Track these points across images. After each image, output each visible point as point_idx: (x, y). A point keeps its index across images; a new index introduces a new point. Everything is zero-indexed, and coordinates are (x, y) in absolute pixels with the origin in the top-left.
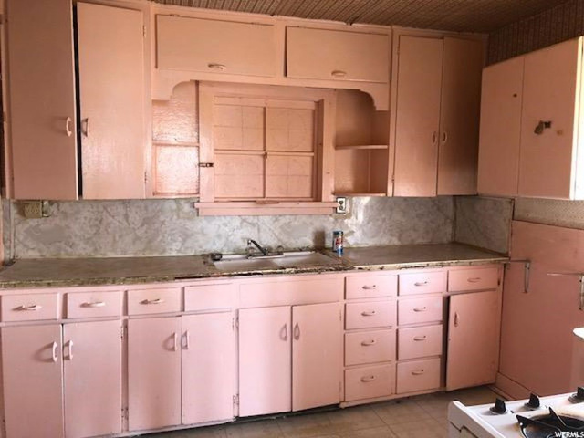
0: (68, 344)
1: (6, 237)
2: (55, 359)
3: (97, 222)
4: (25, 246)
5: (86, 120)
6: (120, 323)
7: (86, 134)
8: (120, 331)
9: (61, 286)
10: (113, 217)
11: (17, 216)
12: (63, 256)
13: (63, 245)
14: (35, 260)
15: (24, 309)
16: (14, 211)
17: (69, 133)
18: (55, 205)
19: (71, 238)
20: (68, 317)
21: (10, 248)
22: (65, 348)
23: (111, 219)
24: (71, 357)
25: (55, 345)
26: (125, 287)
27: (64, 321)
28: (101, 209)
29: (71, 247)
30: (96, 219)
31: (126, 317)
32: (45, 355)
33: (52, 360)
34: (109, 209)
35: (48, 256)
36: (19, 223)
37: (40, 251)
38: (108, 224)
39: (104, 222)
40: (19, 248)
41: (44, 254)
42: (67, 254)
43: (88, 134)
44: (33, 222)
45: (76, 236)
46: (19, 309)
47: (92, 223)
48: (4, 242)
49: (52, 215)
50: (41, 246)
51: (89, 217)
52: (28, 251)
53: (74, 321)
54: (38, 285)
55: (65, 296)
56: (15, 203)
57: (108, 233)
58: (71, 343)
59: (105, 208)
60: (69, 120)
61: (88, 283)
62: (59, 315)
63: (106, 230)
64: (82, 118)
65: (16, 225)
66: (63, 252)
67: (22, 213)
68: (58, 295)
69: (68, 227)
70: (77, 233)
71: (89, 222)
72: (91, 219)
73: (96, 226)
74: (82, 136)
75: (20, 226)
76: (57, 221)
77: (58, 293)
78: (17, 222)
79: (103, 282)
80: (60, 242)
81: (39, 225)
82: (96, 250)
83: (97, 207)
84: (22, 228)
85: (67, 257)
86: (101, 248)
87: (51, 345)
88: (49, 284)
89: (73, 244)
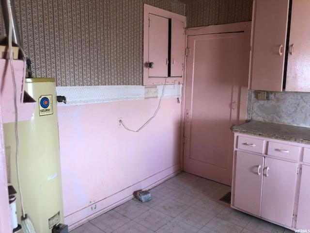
0: (266, 168)
1: (249, 109)
2: (259, 174)
3: (296, 105)
4: (257, 114)
5: (292, 45)
6: (297, 165)
7: (291, 54)
8: (297, 170)
9: (265, 137)
10: (306, 103)
11: (255, 99)
12: (275, 122)
13: (275, 116)
14: (260, 122)
15: (247, 145)
16: (253, 96)
17: (281, 54)
18: (273, 94)
19: (280, 112)
20: (268, 154)
21: (249, 114)
22: (265, 170)
23: (305, 104)
24: (267, 175)
25: (260, 167)
26: (303, 145)
27: (266, 156)
28: (299, 98)
29: (279, 117)
30: (296, 103)
31: (302, 163)
32: (255, 170)
33: (257, 174)
34: (304, 98)
35: (267, 121)
36: (255, 102)
37: (264, 117)
38: (303, 107)
39: (300, 106)
40: (254, 115)
41: (265, 119)
42: (277, 121)
43: (292, 53)
44: (262, 102)
45: (283, 112)
46: (245, 144)
47: (293, 106)
48: (247, 111)
49: (271, 100)
50: (264, 115)
51: (291, 102)
52: (258, 117)
53: (271, 157)
54: (255, 134)
55: (268, 143)
56: (254, 92)
57: (302, 112)
58: (268, 168)
59: (302, 97)
60: (282, 46)
61: (280, 138)
62: (263, 152)
63: (301, 110)
64: (290, 44)
65: (253, 103)
66: (275, 120)
67: (256, 97)
68: (264, 141)
69: (279, 107)
70: (284, 110)
71: (291, 105)
72: (293, 103)
73: (295, 107)
74: (289, 54)
75: (255, 104)
76: (273, 102)
77: (264, 140)
78: (254, 101)
79: (289, 139)
80: (274, 114)
81: (264, 104)
82: (293, 121)
83: (297, 96)
84: (256, 105)
85: (277, 123)
86: (296, 120)
87: (258, 166)
88: (260, 135)
89: (281, 116)
